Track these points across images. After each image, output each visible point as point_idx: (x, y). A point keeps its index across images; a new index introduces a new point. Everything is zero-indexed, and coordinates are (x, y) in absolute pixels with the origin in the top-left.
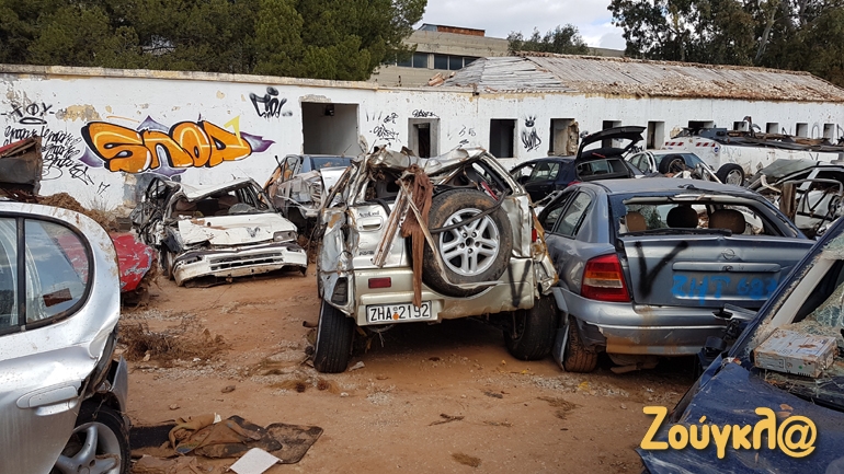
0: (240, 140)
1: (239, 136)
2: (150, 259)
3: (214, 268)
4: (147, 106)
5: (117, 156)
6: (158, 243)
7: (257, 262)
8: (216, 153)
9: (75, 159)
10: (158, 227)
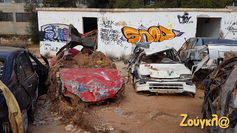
0: (172, 32)
1: (171, 31)
2: (122, 84)
3: (151, 88)
4: (141, 21)
5: (131, 38)
6: (132, 72)
7: (170, 88)
8: (162, 37)
9: (119, 38)
10: (133, 66)
